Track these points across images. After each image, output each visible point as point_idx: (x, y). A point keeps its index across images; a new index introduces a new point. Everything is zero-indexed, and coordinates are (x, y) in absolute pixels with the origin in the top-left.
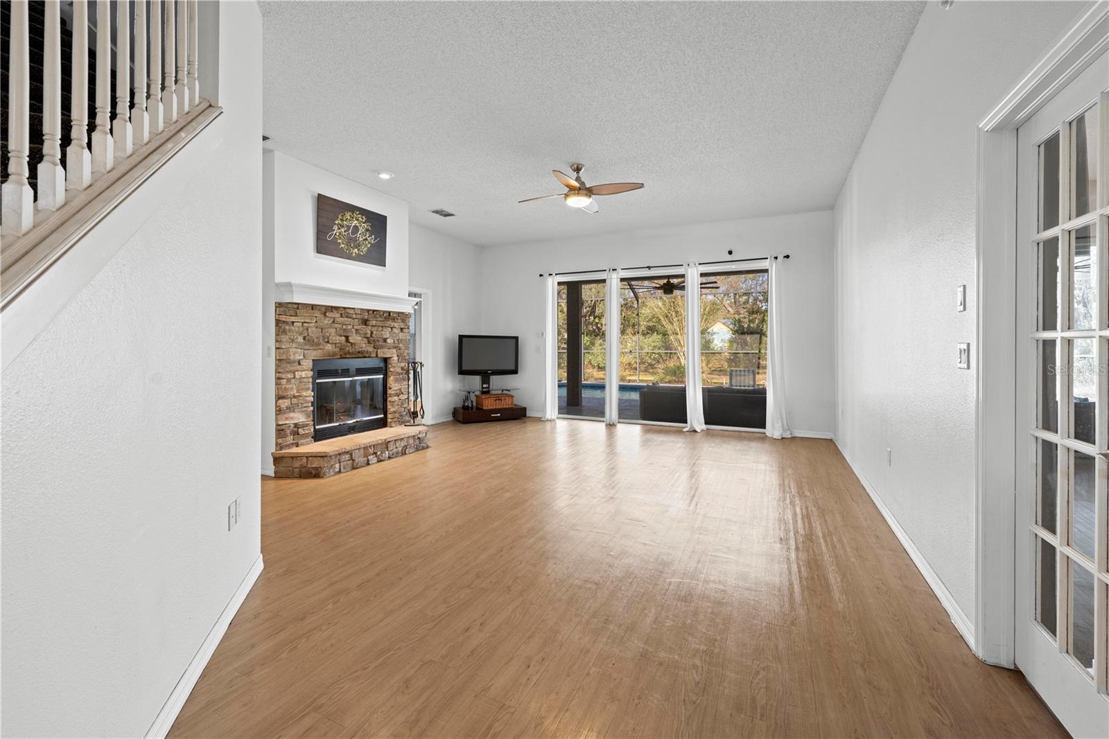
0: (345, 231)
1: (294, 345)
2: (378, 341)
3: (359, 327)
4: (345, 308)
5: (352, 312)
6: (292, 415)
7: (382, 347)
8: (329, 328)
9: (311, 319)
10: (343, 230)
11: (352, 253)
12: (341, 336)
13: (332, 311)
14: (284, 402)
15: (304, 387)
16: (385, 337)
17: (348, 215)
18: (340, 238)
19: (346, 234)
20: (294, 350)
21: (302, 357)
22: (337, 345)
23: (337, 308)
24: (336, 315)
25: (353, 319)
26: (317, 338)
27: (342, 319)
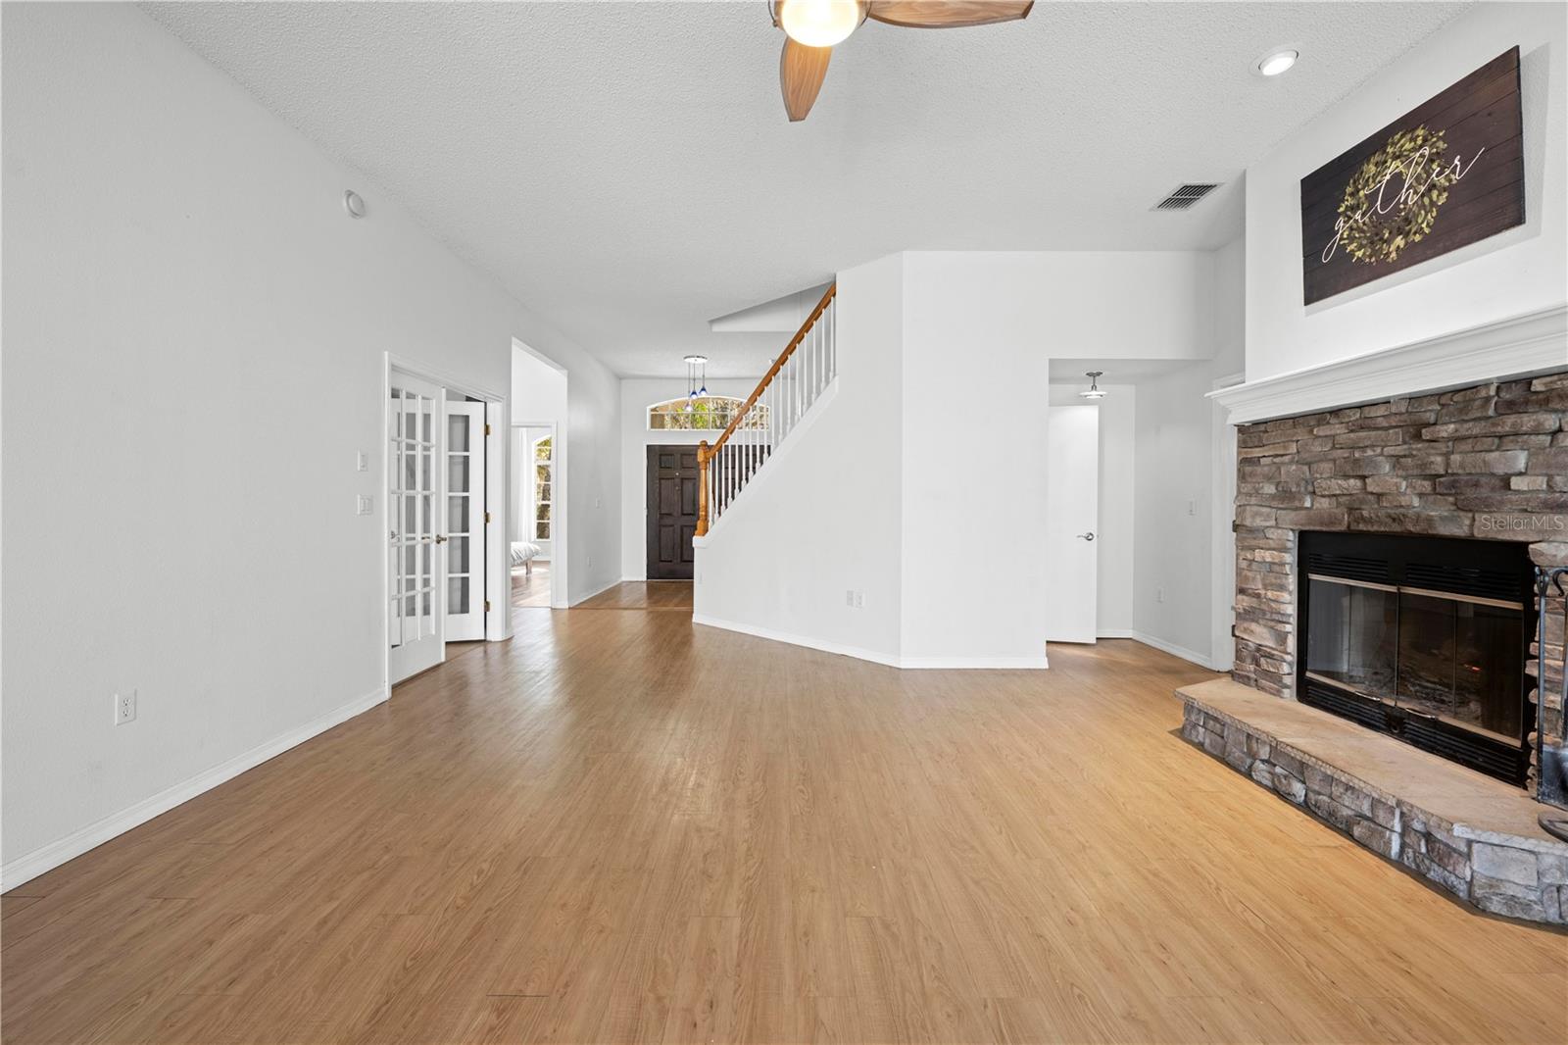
0: (1363, 215)
1: (1253, 501)
2: (1476, 485)
3: (1400, 450)
4: (1361, 407)
5: (1381, 411)
6: (1254, 626)
7: (1487, 506)
8: (1319, 461)
9: (1285, 448)
10: (1358, 216)
11: (1388, 254)
12: (1346, 477)
13: (1328, 423)
14: (1243, 600)
15: (1274, 581)
16: (1500, 470)
17: (1371, 169)
18: (1352, 239)
19: (1366, 219)
20: (1255, 509)
21: (1273, 523)
22: (1342, 500)
23: (1336, 412)
24: (1337, 429)
25: (1386, 429)
26: (1298, 485)
27: (1352, 435)
